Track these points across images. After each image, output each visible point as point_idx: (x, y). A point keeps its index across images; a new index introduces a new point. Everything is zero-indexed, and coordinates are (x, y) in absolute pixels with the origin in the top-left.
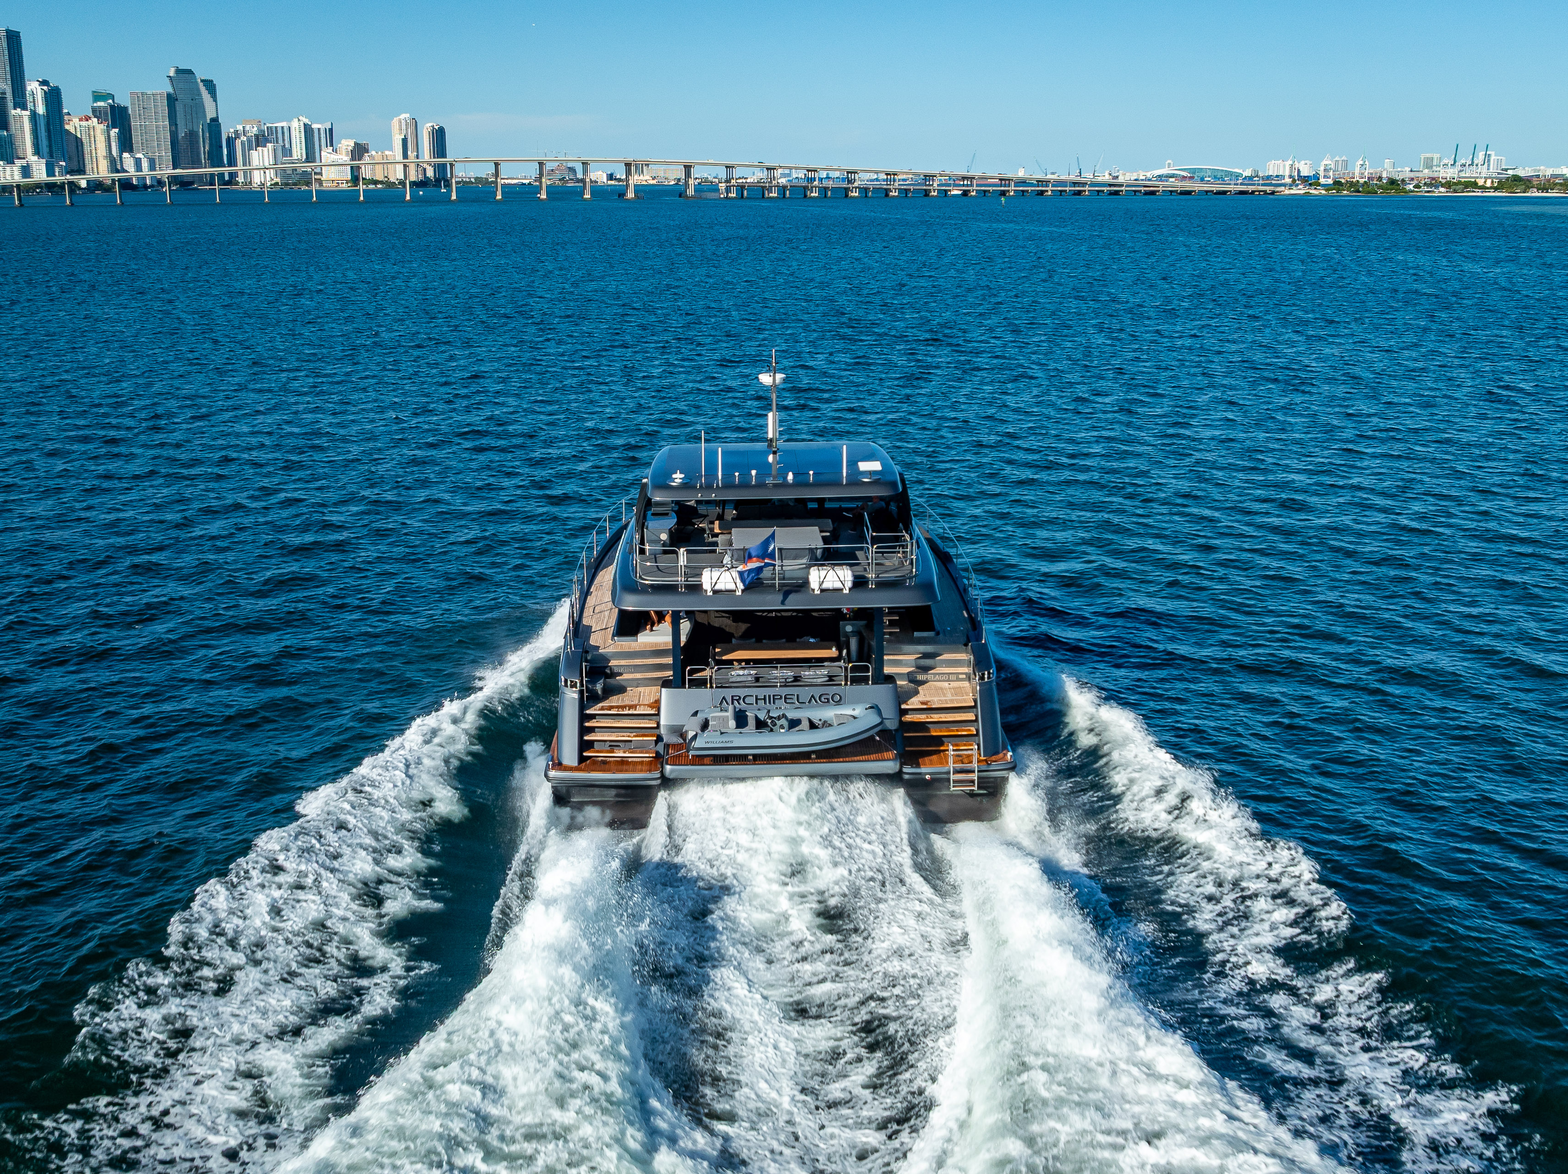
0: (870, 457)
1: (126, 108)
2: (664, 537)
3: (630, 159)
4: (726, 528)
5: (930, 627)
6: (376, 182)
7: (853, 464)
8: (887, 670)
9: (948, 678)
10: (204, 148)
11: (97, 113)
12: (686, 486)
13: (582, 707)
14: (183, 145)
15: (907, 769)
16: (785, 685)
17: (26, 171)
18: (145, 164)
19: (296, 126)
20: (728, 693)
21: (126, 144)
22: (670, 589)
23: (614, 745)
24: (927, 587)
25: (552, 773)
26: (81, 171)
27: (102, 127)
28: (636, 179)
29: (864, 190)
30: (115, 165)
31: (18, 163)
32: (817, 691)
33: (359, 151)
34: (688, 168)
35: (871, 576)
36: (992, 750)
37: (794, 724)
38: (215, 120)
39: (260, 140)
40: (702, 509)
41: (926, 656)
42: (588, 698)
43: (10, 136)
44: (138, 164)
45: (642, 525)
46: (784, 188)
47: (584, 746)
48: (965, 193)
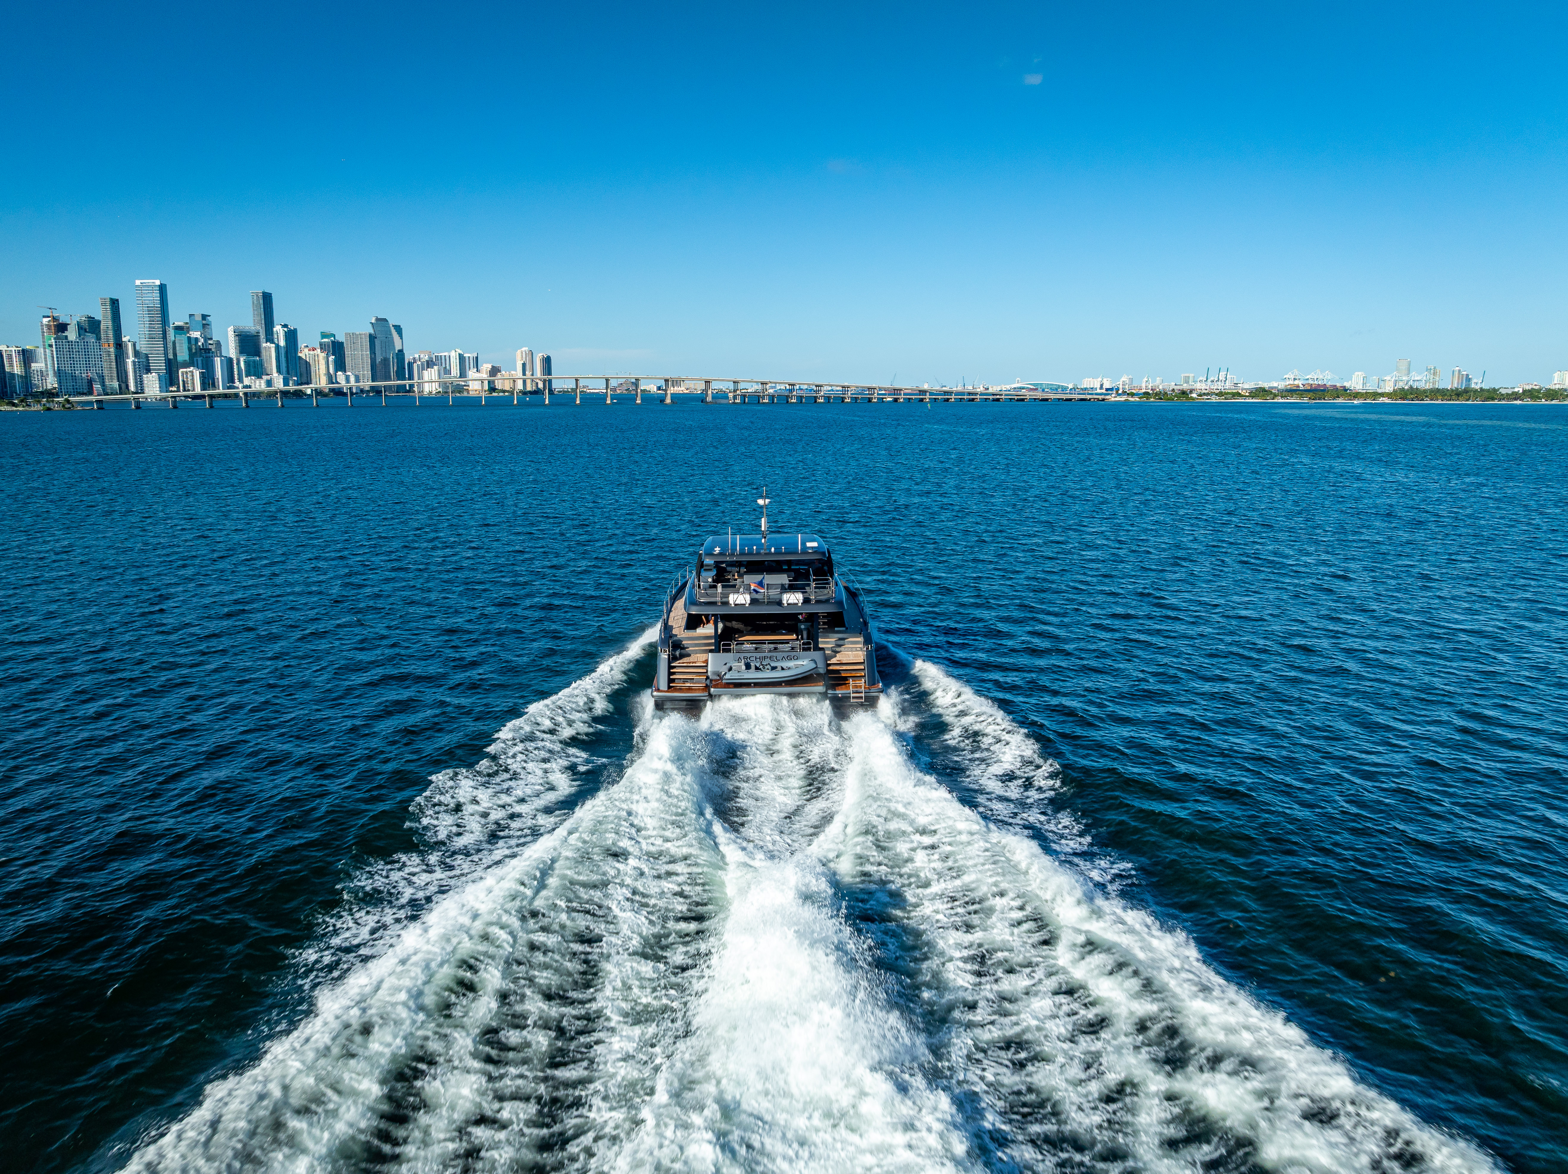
0: (813, 540)
1: (342, 343)
2: (710, 580)
3: (668, 377)
4: (741, 576)
5: (844, 626)
6: (504, 391)
7: (803, 544)
8: (821, 646)
9: (851, 650)
10: (393, 369)
11: (323, 347)
12: (720, 554)
13: (669, 663)
14: (379, 368)
15: (830, 692)
16: (770, 651)
17: (269, 383)
18: (352, 379)
19: (454, 356)
20: (742, 655)
21: (341, 365)
22: (713, 604)
23: (685, 681)
24: (840, 603)
25: (655, 693)
26: (308, 382)
27: (323, 354)
28: (672, 390)
29: (828, 398)
30: (331, 379)
31: (265, 377)
32: (786, 655)
33: (494, 371)
34: (707, 382)
35: (812, 597)
36: (872, 683)
37: (774, 668)
38: (401, 351)
39: (430, 364)
40: (729, 569)
41: (840, 639)
42: (673, 658)
43: (261, 360)
44: (348, 379)
45: (699, 575)
46: (773, 396)
47: (671, 681)
48: (896, 400)
